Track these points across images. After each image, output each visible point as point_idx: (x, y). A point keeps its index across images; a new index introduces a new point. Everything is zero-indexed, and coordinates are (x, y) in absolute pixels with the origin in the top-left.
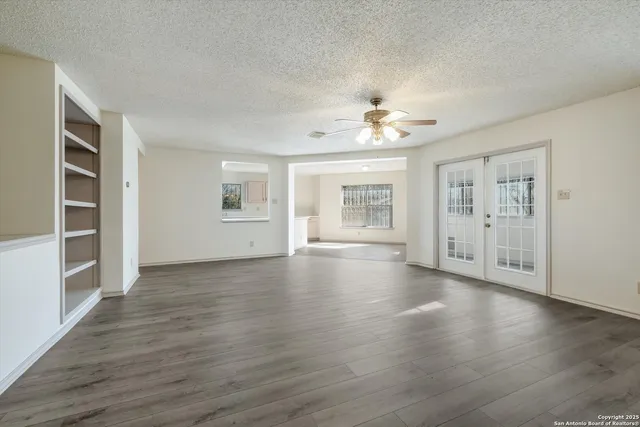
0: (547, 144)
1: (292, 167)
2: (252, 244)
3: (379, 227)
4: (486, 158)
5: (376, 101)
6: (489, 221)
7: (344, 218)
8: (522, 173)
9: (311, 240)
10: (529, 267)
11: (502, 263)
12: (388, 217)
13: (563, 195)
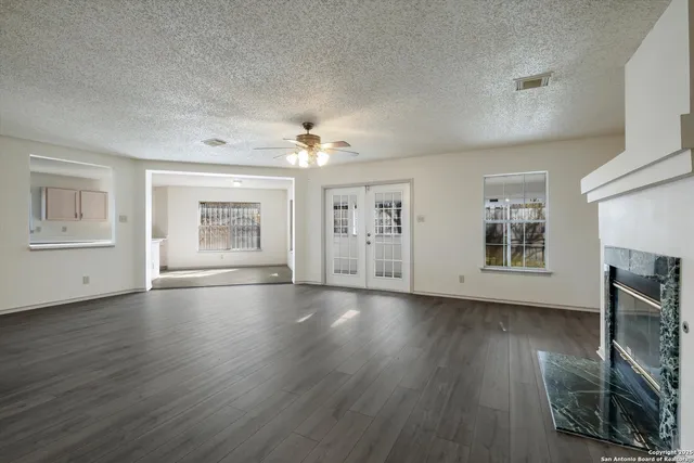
0: (410, 181)
1: (149, 173)
2: (86, 280)
3: (246, 248)
4: (367, 186)
5: (308, 126)
6: (370, 239)
7: (201, 240)
8: (394, 199)
9: (164, 269)
10: (398, 275)
11: (379, 274)
12: (255, 238)
13: (421, 219)
